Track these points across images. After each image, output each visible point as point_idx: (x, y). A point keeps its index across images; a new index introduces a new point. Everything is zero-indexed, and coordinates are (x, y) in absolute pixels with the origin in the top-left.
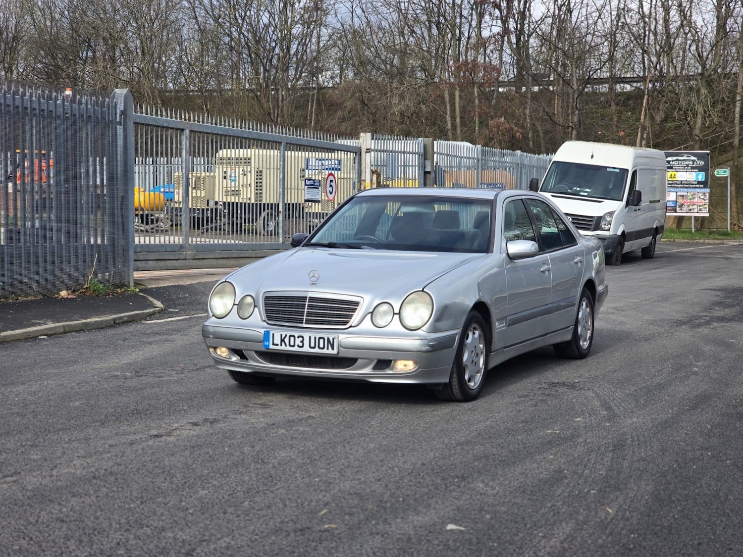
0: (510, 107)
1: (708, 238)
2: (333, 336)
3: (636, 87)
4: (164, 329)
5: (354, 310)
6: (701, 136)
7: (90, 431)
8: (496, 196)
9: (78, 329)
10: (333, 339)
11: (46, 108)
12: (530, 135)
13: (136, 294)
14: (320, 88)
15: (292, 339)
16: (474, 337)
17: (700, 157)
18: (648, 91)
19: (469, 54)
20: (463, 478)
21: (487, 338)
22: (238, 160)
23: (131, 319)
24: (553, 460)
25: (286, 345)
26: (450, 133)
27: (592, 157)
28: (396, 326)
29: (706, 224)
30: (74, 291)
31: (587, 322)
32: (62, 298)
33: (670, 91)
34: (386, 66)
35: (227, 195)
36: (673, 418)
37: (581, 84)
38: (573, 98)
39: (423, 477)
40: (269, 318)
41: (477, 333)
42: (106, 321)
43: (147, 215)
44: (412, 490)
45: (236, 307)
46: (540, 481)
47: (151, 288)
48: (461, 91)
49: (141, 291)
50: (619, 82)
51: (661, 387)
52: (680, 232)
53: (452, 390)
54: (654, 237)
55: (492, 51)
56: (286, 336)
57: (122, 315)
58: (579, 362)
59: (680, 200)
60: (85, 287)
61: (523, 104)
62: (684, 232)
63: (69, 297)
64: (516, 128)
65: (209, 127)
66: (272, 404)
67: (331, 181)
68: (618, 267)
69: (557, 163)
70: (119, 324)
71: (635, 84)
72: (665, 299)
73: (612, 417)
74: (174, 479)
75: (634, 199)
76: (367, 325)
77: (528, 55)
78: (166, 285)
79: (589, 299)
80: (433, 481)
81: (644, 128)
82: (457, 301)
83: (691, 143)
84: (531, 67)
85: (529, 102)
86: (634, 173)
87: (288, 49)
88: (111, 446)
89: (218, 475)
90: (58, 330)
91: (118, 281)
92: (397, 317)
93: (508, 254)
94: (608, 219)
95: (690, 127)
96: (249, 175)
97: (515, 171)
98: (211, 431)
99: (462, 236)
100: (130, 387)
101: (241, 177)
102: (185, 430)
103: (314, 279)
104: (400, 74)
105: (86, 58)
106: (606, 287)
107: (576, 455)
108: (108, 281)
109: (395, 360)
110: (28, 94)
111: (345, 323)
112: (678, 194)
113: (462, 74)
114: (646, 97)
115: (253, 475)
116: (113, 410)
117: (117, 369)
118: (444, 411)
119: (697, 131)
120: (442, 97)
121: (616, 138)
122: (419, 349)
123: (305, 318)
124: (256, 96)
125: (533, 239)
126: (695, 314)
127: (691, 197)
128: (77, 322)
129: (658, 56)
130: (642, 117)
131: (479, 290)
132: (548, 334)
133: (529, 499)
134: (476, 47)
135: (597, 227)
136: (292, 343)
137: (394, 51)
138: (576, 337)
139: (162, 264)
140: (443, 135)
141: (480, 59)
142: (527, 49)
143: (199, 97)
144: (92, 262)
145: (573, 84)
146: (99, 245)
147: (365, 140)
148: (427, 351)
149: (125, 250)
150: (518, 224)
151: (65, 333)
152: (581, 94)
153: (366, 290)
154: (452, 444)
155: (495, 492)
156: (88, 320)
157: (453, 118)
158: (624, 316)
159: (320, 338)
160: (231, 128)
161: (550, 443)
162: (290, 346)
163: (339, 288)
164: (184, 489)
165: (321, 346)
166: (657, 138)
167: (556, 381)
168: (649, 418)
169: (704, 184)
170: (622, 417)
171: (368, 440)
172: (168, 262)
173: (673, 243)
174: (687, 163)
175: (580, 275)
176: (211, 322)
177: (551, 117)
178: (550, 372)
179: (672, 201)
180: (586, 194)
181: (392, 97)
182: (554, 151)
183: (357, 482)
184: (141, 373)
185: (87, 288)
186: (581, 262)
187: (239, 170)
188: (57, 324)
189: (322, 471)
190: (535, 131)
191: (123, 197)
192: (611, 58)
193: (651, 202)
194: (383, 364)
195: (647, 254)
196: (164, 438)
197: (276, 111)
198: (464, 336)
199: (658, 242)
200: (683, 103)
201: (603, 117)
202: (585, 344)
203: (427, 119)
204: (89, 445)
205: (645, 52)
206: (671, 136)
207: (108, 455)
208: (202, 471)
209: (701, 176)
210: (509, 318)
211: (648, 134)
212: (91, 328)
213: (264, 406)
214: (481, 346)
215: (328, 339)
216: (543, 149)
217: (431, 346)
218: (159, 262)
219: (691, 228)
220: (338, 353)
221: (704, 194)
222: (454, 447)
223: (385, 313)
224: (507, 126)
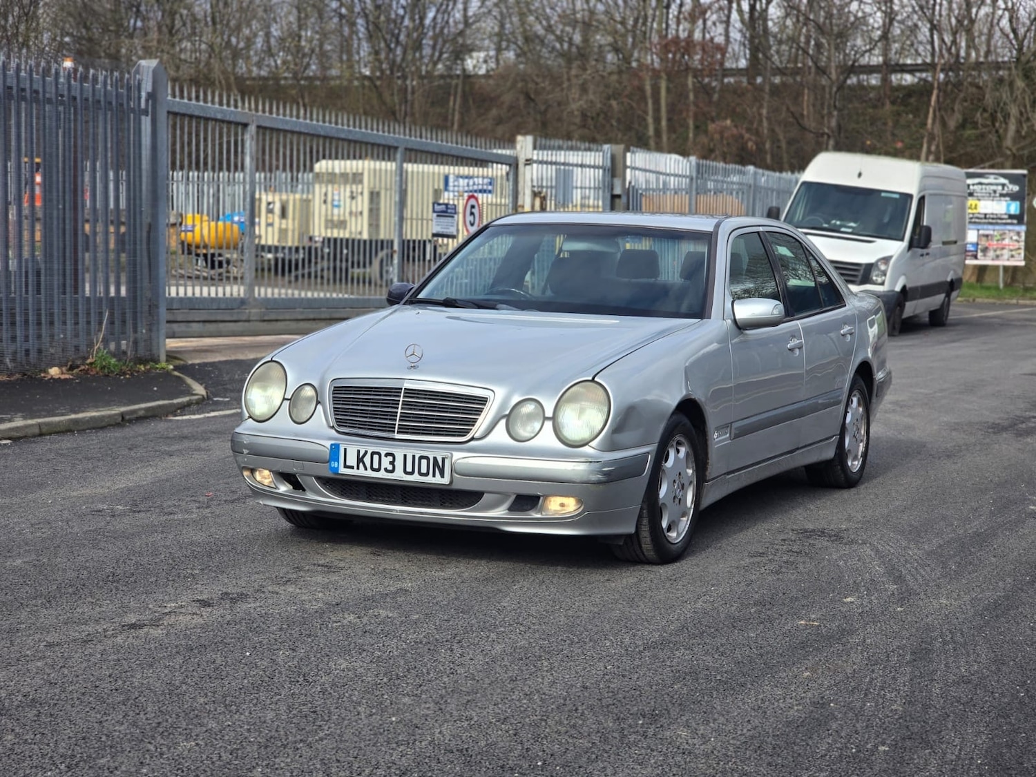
0: (738, 104)
1: (1023, 297)
2: (444, 454)
3: (920, 79)
4: (199, 430)
5: (479, 412)
6: (1014, 150)
7: (24, 614)
8: (717, 226)
9: (62, 428)
10: (443, 460)
11: (28, 86)
12: (768, 146)
13: (167, 374)
14: (467, 77)
15: (376, 457)
16: (677, 457)
17: (1013, 179)
18: (939, 83)
19: (681, 27)
20: (653, 717)
21: (700, 458)
22: (344, 176)
23: (149, 414)
24: (809, 679)
25: (366, 469)
26: (652, 143)
27: (860, 175)
28: (547, 439)
29: (1019, 276)
30: (71, 368)
31: (858, 430)
32: (52, 378)
33: (971, 84)
34: (562, 45)
35: (326, 228)
36: (1007, 598)
37: (842, 73)
38: (830, 93)
39: (582, 714)
40: (340, 422)
41: (683, 450)
42: (110, 416)
43: (213, 255)
44: (561, 744)
45: (287, 403)
46: (789, 724)
47: (193, 365)
48: (669, 80)
49: (176, 368)
50: (895, 71)
51: (981, 539)
52: (982, 288)
53: (641, 547)
54: (948, 296)
55: (714, 24)
56: (366, 452)
57: (136, 407)
58: (846, 494)
59: (984, 243)
60: (88, 361)
61: (758, 100)
62: (988, 288)
63: (63, 377)
64: (747, 136)
65: (287, 122)
66: (342, 564)
67: (473, 207)
68: (896, 339)
69: (807, 184)
70: (130, 421)
71: (918, 74)
72: (970, 388)
73: (905, 597)
74: (142, 715)
75: (921, 239)
76: (499, 436)
77: (766, 29)
78: (217, 360)
79: (862, 393)
80: (600, 723)
81: (932, 138)
82: (649, 397)
83: (999, 160)
84: (770, 47)
85: (767, 97)
86: (922, 200)
87: (422, 19)
88: (50, 645)
89: (221, 709)
90: (30, 432)
91: (142, 352)
92: (548, 424)
93: (735, 321)
94: (883, 267)
95: (999, 137)
96: (359, 198)
97: (745, 196)
98: (228, 617)
99: (665, 291)
100: (115, 532)
101: (348, 200)
102: (185, 614)
103: (413, 359)
104: (582, 54)
105: (135, 29)
106: (889, 373)
107: (849, 671)
108: (125, 353)
109: (546, 497)
110: (13, 65)
111: (464, 433)
112: (981, 232)
113: (670, 56)
114: (935, 92)
115: (283, 708)
116: (74, 574)
117: (104, 499)
118: (625, 580)
119: (1008, 142)
120: (641, 89)
121: (891, 150)
122: (585, 479)
123: (397, 423)
124: (376, 86)
125: (774, 296)
126: (1018, 413)
127: (999, 237)
128: (62, 418)
129: (954, 33)
130: (930, 121)
131: (687, 379)
132: (798, 449)
133: (769, 764)
134: (692, 18)
135: (866, 279)
136: (376, 466)
137: (574, 23)
138: (841, 453)
139: (212, 327)
140: (643, 143)
141: (697, 35)
142: (765, 20)
143: (292, 87)
144: (100, 323)
145: (830, 73)
146: (112, 298)
147: (524, 145)
148: (599, 483)
149: (153, 307)
150: (751, 273)
151: (41, 435)
152: (841, 87)
153: (499, 380)
154: (637, 646)
155: (709, 747)
156: (81, 415)
157: (657, 120)
158: (911, 416)
159: (421, 458)
160: (321, 123)
161: (803, 645)
162: (373, 469)
163: (454, 375)
164: (153, 737)
165: (424, 470)
166: (951, 152)
167: (810, 526)
168: (967, 598)
169: (1019, 219)
170: (922, 596)
171: (493, 636)
172: (221, 325)
173: (973, 305)
174: (994, 187)
175: (849, 353)
176: (247, 428)
177: (798, 119)
178: (800, 511)
179: (972, 244)
180: (850, 230)
181: (569, 88)
182: (802, 167)
183: (465, 724)
184: (141, 507)
185: (91, 364)
186: (851, 334)
187: (347, 190)
188: (30, 422)
189: (406, 700)
190: (775, 141)
191: (150, 226)
192: (885, 36)
193: (944, 243)
194: (526, 502)
195: (937, 320)
196: (146, 629)
197: (403, 108)
198: (661, 455)
199: (952, 303)
200: (989, 100)
201: (873, 121)
202: (854, 465)
203: (619, 121)
204: (12, 644)
205: (933, 28)
206: (970, 149)
207: (39, 664)
208: (194, 698)
209: (1014, 208)
210: (735, 425)
211: (938, 146)
212: (85, 427)
213: (329, 568)
214: (690, 472)
215: (435, 459)
216: (786, 166)
217: (605, 474)
218: (207, 324)
219: (997, 282)
220: (451, 482)
221: (1018, 234)
222: (640, 652)
223: (530, 417)
224: (735, 131)
